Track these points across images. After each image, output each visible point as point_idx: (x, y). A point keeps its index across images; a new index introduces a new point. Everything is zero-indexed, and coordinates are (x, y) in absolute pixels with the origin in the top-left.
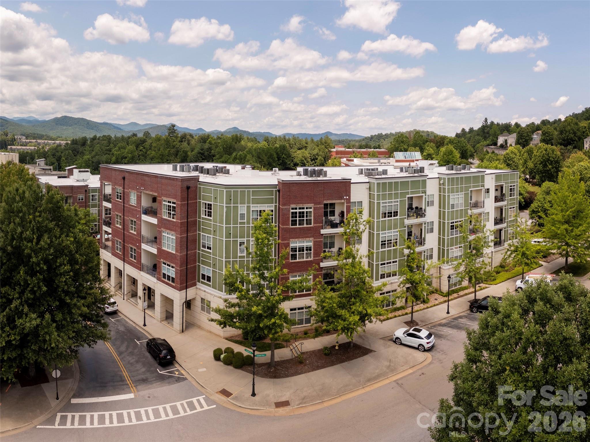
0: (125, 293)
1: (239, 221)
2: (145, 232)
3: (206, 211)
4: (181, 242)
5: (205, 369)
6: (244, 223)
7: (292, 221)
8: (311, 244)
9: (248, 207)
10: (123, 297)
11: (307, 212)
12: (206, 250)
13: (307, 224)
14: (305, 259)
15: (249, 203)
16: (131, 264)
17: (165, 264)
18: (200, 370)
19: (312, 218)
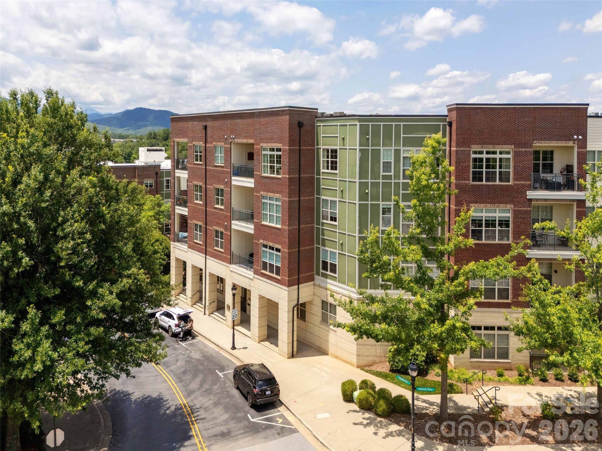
0: (207, 304)
1: (382, 173)
2: (236, 203)
3: (328, 161)
4: (290, 208)
5: (327, 415)
6: (390, 177)
7: (474, 173)
8: (509, 215)
9: (397, 152)
10: (203, 310)
11: (501, 159)
12: (329, 222)
13: (501, 180)
14: (497, 241)
15: (397, 143)
16: (217, 256)
17: (265, 246)
18: (320, 416)
19: (511, 170)
